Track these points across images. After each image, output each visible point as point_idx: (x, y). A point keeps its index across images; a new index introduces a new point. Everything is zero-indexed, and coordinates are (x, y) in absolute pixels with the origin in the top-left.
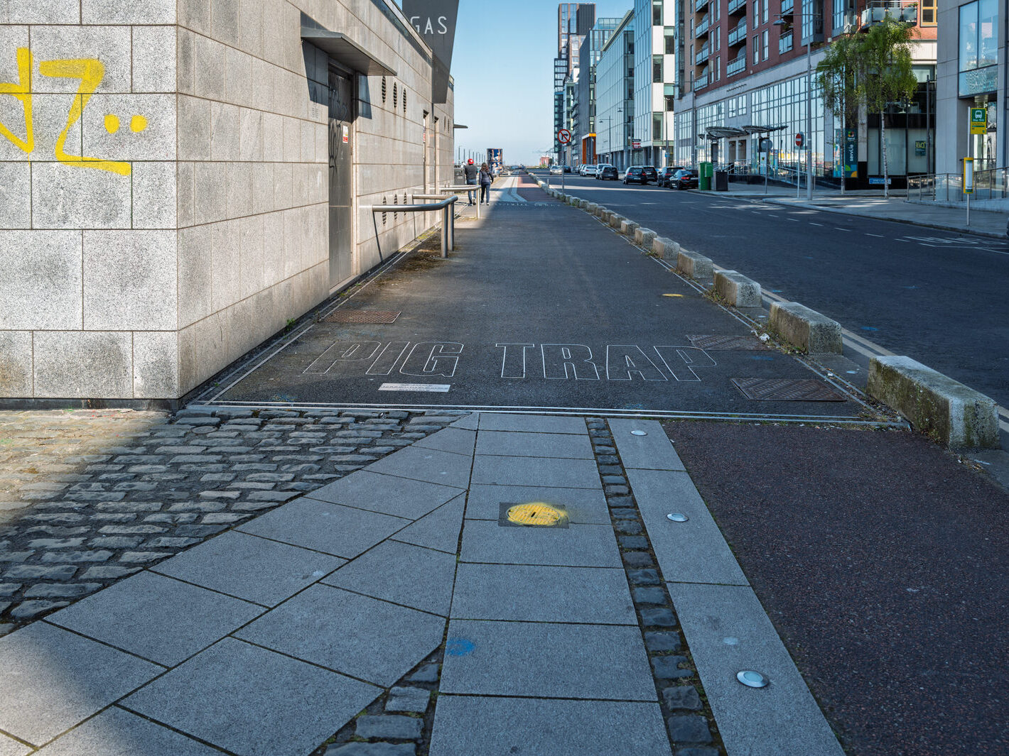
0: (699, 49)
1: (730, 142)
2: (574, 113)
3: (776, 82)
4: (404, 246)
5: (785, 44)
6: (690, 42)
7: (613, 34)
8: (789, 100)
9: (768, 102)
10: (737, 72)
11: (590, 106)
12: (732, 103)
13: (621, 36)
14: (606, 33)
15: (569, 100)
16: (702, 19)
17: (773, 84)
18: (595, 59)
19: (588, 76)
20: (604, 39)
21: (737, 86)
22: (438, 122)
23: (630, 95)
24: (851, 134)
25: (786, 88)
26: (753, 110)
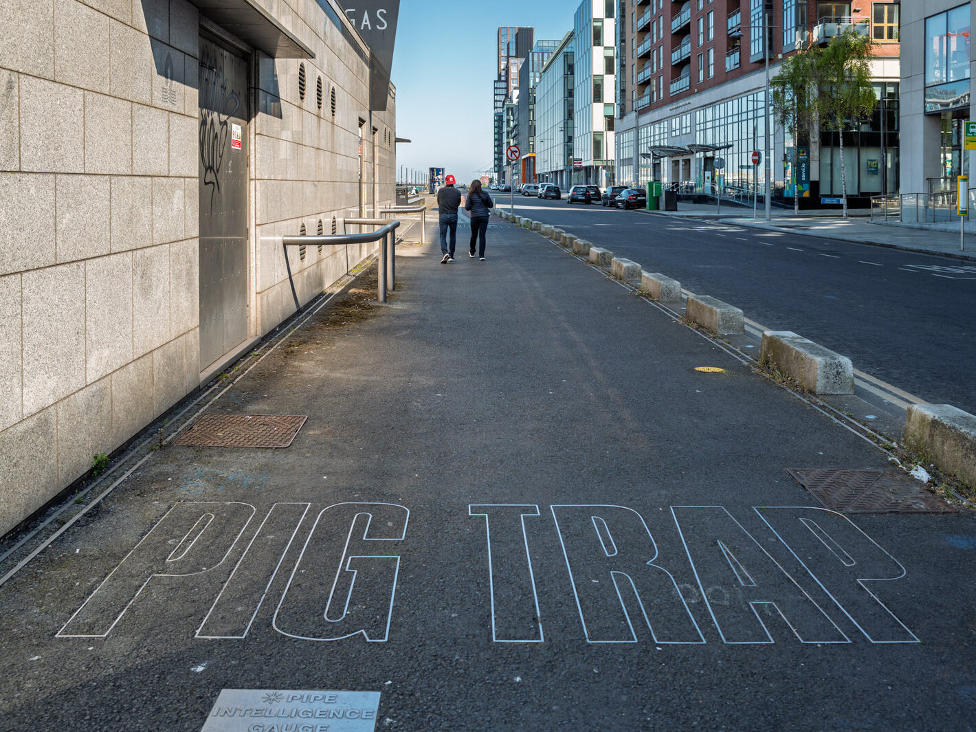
0: (641, 68)
1: (673, 162)
2: (514, 133)
3: (722, 100)
4: (331, 286)
5: (731, 62)
6: (632, 62)
7: (552, 56)
8: (736, 118)
9: (714, 120)
10: (681, 91)
11: (530, 127)
12: (676, 123)
13: (561, 57)
14: (546, 55)
15: (508, 121)
16: (643, 38)
17: (719, 103)
18: (534, 80)
19: (528, 98)
20: (543, 61)
21: (681, 104)
22: (377, 133)
23: (570, 115)
24: (803, 153)
25: (733, 106)
26: (698, 129)
